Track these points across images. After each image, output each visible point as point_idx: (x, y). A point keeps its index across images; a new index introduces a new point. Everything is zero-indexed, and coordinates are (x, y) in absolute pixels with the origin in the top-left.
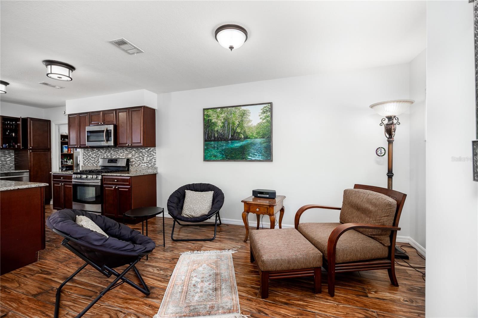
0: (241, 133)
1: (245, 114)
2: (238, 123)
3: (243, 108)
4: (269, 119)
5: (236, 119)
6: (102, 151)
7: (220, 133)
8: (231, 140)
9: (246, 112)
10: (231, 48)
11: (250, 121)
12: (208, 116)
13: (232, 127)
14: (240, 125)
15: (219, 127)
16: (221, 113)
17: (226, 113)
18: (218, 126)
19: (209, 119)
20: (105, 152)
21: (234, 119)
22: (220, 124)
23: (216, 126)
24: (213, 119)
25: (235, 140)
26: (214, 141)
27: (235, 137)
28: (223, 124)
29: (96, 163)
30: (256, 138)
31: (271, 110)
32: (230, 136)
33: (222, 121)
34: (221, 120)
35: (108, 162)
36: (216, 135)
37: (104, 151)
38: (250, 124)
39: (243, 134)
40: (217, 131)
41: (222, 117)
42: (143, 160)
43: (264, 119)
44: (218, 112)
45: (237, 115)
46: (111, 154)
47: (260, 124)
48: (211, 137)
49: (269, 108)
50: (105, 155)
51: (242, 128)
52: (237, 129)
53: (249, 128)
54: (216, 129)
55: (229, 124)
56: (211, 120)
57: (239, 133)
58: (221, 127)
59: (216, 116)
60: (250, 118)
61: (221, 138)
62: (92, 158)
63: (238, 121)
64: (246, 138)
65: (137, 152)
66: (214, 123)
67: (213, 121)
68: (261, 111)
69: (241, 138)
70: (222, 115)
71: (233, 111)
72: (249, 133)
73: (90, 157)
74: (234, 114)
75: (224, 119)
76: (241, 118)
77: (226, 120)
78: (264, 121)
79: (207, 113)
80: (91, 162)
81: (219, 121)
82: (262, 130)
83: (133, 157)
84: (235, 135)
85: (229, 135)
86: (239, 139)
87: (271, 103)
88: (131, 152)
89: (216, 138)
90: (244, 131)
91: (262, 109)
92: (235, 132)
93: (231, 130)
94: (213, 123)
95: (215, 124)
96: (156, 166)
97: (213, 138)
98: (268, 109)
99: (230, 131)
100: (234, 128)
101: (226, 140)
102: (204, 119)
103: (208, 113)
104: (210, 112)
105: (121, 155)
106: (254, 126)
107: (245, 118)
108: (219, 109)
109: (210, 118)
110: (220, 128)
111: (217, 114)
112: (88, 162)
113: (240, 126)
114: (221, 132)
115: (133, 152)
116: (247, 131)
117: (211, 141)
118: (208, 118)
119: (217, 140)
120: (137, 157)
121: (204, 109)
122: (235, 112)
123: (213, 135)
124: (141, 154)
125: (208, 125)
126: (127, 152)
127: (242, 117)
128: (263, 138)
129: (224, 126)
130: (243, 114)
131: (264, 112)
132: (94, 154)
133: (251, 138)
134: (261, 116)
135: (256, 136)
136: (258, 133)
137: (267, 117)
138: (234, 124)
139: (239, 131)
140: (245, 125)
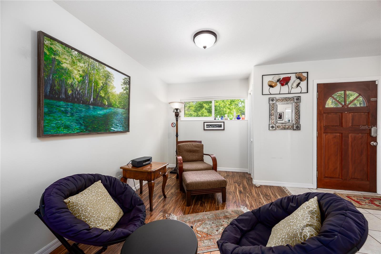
0: (105, 99)
1: (109, 77)
2: (102, 85)
3: (107, 69)
4: (128, 91)
5: (99, 79)
7: (76, 90)
8: (93, 104)
9: (110, 75)
10: (205, 47)
11: (113, 87)
13: (94, 86)
14: (105, 87)
15: (75, 80)
16: (79, 61)
17: (87, 65)
18: (73, 79)
19: (55, 58)
21: (97, 77)
23: (70, 76)
24: (65, 63)
25: (98, 105)
28: (81, 78)
30: (118, 107)
32: (92, 99)
33: (81, 72)
34: (79, 71)
36: (70, 92)
38: (114, 91)
39: (107, 101)
40: (72, 86)
41: (82, 67)
43: (125, 90)
44: (74, 55)
45: (101, 74)
47: (122, 94)
48: (60, 92)
51: (106, 93)
52: (101, 92)
53: (113, 95)
54: (70, 81)
55: (90, 81)
58: (78, 81)
60: (114, 84)
61: (78, 99)
63: (102, 81)
64: (110, 105)
66: (66, 69)
67: (64, 65)
68: (123, 81)
69: (105, 105)
71: (97, 66)
72: (112, 101)
74: (97, 71)
75: (84, 71)
76: (106, 81)
77: (87, 74)
78: (125, 92)
79: (51, 44)
81: (76, 72)
82: (123, 101)
84: (99, 99)
85: (91, 97)
86: (103, 106)
87: (129, 76)
89: (69, 97)
90: (108, 97)
91: (123, 79)
92: (98, 95)
93: (93, 91)
94: (62, 68)
95: (68, 73)
97: (63, 96)
98: (127, 82)
99: (92, 93)
100: (97, 90)
101: (86, 103)
103: (52, 47)
104: (58, 48)
106: (117, 94)
107: (109, 81)
108: (76, 52)
109: (57, 58)
110: (77, 83)
111: (72, 57)
113: (103, 89)
114: (78, 89)
116: (110, 98)
117: (60, 100)
118: (53, 56)
121: (41, 33)
122: (99, 69)
123: (63, 90)
127: (107, 79)
128: (124, 109)
129: (83, 82)
130: (107, 76)
131: (125, 83)
133: (114, 107)
134: (123, 87)
135: (119, 106)
136: (120, 103)
137: (126, 89)
138: (97, 84)
139: (103, 95)
140: (109, 90)
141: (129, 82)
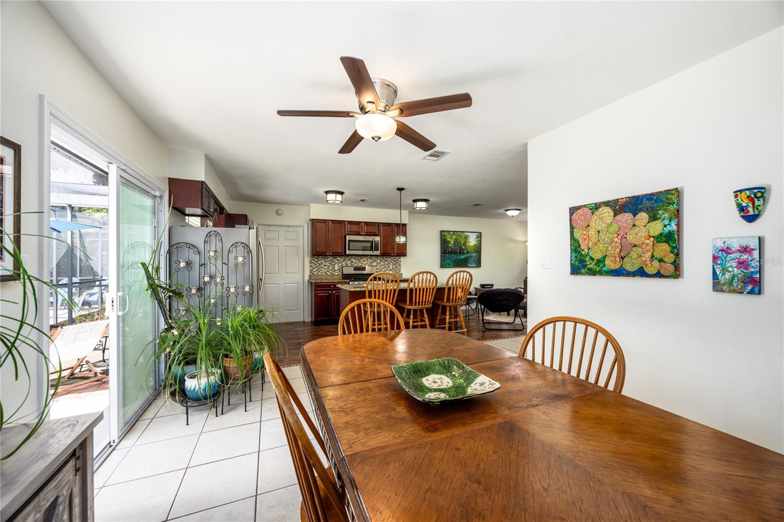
2: (463, 243)
3: (466, 233)
4: (479, 242)
6: (339, 259)
8: (459, 253)
11: (470, 242)
12: (445, 236)
13: (459, 245)
14: (465, 244)
16: (453, 235)
17: (456, 236)
20: (344, 261)
21: (461, 240)
22: (452, 242)
24: (448, 238)
26: (448, 253)
27: (461, 252)
28: (454, 242)
29: (330, 271)
30: (473, 253)
31: (481, 237)
32: (458, 251)
34: (453, 240)
35: (355, 270)
36: (450, 250)
37: (343, 259)
38: (470, 244)
39: (466, 250)
40: (450, 247)
42: (389, 267)
44: (451, 234)
45: (463, 238)
46: (352, 262)
47: (475, 245)
48: (446, 251)
49: (480, 236)
50: (343, 263)
51: (466, 246)
52: (463, 246)
53: (470, 246)
54: (450, 246)
55: (458, 243)
56: (446, 239)
57: (464, 249)
59: (450, 236)
60: (470, 240)
62: (325, 266)
63: (463, 241)
64: (468, 252)
65: (382, 261)
67: (448, 240)
70: (454, 237)
71: (460, 235)
72: (469, 250)
73: (322, 266)
74: (461, 237)
75: (455, 239)
76: (465, 240)
77: (456, 240)
78: (477, 243)
79: (443, 234)
80: (323, 270)
82: (476, 248)
83: (378, 265)
84: (461, 250)
86: (464, 253)
87: (481, 233)
88: (376, 261)
90: (466, 248)
91: (476, 236)
92: (461, 248)
93: (459, 247)
95: (449, 242)
96: (401, 272)
101: (456, 253)
102: (441, 238)
104: (446, 234)
105: (364, 263)
106: (472, 245)
107: (467, 240)
108: (452, 232)
110: (452, 245)
112: (319, 270)
114: (453, 248)
115: (379, 261)
116: (468, 248)
117: (446, 253)
118: (444, 238)
119: (450, 253)
120: (382, 265)
121: (441, 231)
122: (462, 235)
123: (447, 249)
124: (386, 263)
125: (444, 242)
126: (371, 261)
128: (477, 253)
129: (455, 244)
130: (466, 237)
131: (477, 238)
132: (328, 262)
133: (470, 253)
134: (476, 240)
136: (474, 250)
137: (479, 240)
138: (461, 243)
139: (464, 248)
140: (467, 245)
141: (481, 236)
